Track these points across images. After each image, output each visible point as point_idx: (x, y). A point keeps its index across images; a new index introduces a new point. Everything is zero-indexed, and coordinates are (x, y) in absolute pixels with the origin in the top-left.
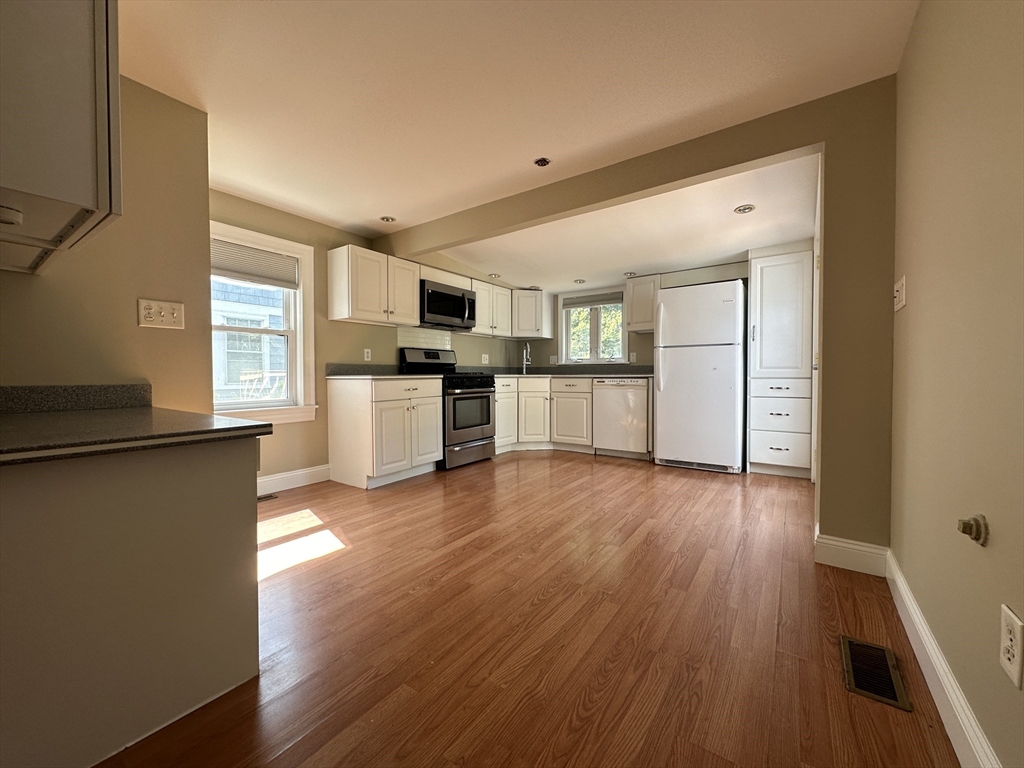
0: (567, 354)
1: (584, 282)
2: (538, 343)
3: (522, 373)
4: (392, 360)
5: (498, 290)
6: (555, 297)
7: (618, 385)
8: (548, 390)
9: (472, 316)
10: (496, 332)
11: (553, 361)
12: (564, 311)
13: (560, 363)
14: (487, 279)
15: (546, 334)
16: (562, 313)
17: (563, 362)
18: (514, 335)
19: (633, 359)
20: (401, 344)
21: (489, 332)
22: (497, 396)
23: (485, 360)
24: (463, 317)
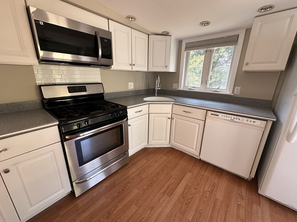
0: (185, 83)
1: (208, 23)
2: (165, 76)
3: (154, 95)
4: (32, 97)
5: (135, 33)
6: (180, 42)
7: (232, 121)
8: (170, 112)
9: (108, 55)
10: (135, 69)
11: (175, 87)
12: (186, 53)
13: (179, 89)
14: (125, 21)
15: (172, 69)
16: (184, 54)
17: (182, 88)
18: (150, 70)
19: (238, 91)
20: (39, 82)
21: (129, 68)
22: (129, 122)
23: (131, 86)
24: (97, 55)
